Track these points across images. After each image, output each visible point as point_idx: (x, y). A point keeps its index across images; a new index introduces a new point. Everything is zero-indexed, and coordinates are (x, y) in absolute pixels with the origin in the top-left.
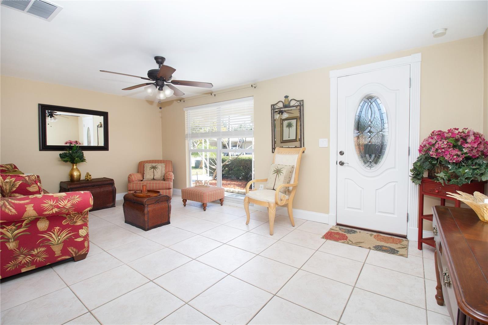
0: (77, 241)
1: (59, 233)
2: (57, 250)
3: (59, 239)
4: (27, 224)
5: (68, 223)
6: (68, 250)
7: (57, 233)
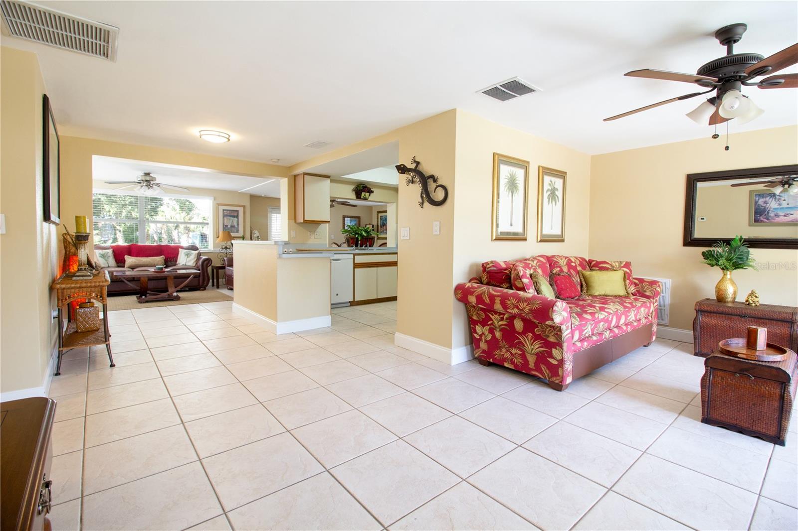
0: (550, 362)
1: (532, 341)
2: (532, 360)
3: (533, 349)
4: (507, 319)
5: (540, 333)
6: (541, 368)
7: (531, 340)
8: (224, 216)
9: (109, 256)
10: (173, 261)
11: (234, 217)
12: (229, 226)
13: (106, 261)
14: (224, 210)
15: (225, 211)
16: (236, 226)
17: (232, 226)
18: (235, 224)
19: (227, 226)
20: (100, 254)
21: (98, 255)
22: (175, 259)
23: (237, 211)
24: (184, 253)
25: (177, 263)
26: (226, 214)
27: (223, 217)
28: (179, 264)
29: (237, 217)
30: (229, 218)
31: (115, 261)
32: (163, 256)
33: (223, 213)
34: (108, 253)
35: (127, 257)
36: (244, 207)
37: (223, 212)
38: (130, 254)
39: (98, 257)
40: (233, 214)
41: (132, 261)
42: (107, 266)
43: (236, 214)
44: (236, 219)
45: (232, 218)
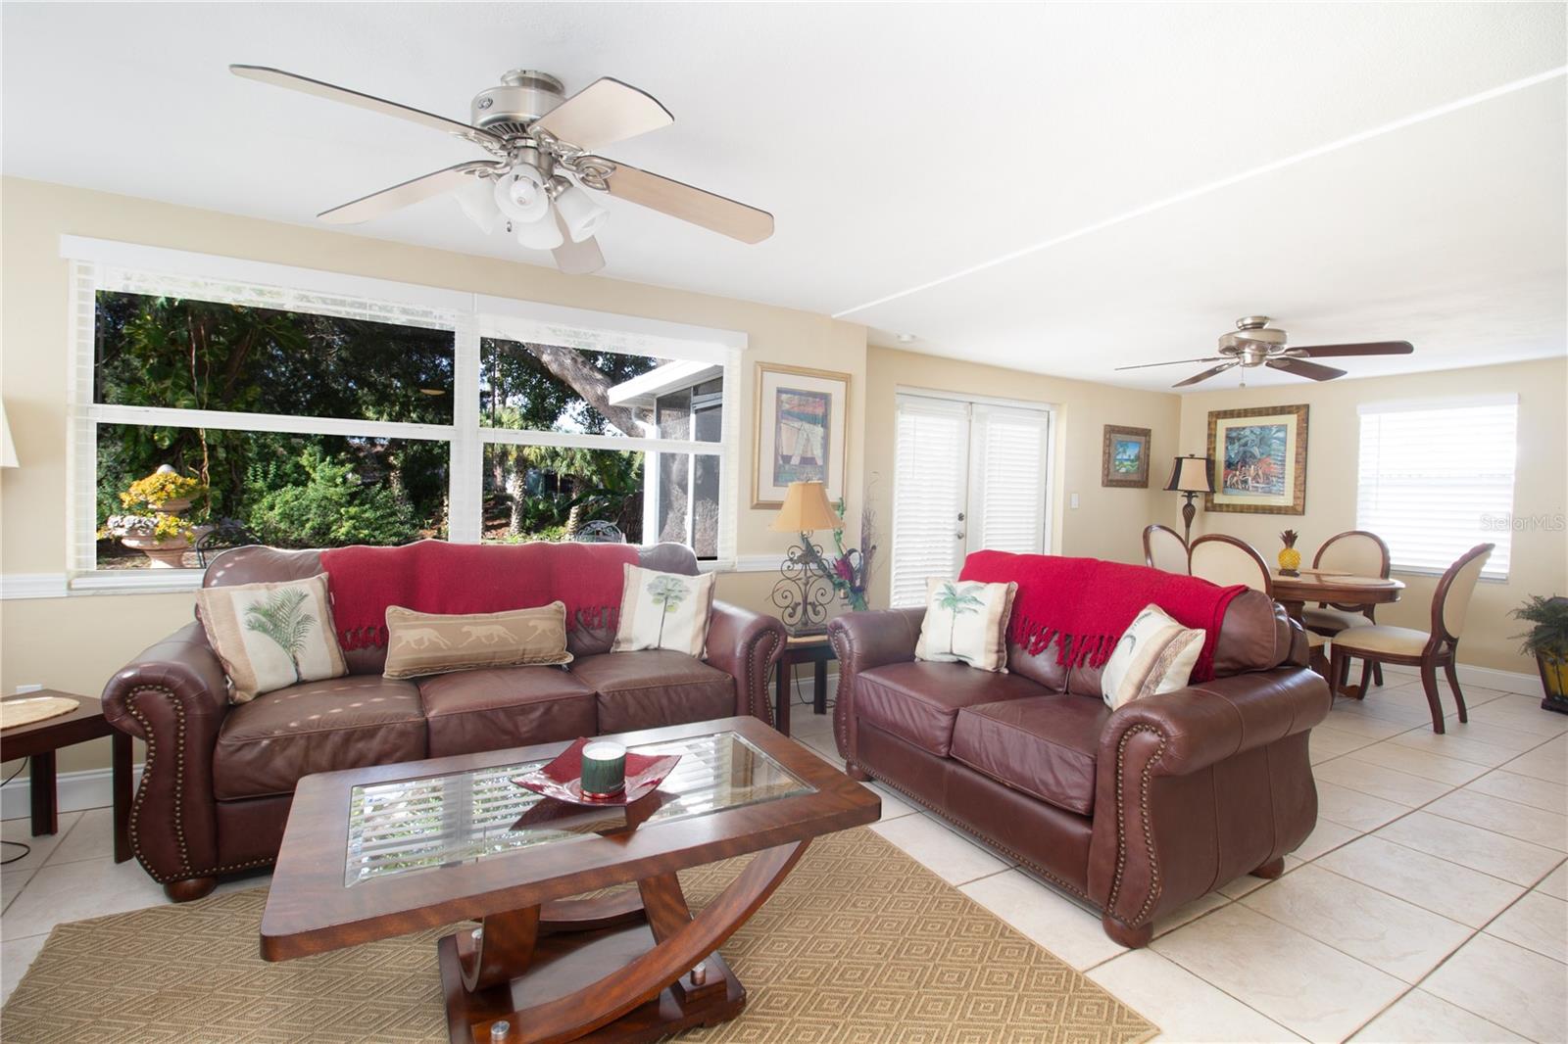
8: (782, 415)
9: (307, 618)
10: (600, 626)
11: (813, 420)
12: (795, 461)
13: (287, 645)
14: (780, 391)
15: (784, 397)
16: (820, 462)
17: (807, 461)
18: (818, 453)
19: (787, 459)
20: (254, 609)
21: (242, 617)
22: (605, 613)
23: (825, 398)
24: (651, 587)
25: (620, 635)
26: (786, 406)
27: (778, 422)
28: (629, 641)
29: (824, 421)
30: (797, 424)
31: (333, 641)
32: (559, 603)
33: (779, 402)
34: (303, 597)
35: (396, 616)
36: (847, 379)
37: (778, 398)
38: (414, 600)
39: (243, 627)
40: (809, 410)
41: (420, 641)
42: (293, 678)
43: (820, 411)
44: (819, 430)
45: (807, 426)
